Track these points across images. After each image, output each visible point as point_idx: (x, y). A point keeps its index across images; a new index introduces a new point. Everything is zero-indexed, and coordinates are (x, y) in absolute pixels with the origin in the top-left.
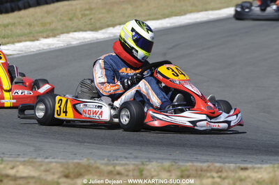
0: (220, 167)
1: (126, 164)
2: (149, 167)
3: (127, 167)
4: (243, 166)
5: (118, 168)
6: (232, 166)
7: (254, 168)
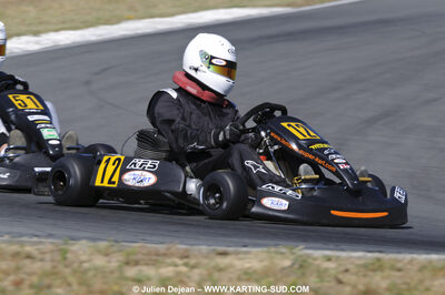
0: (186, 250)
1: (40, 243)
2: (74, 248)
3: (41, 247)
4: (221, 249)
5: (28, 249)
6: (204, 248)
7: (237, 253)
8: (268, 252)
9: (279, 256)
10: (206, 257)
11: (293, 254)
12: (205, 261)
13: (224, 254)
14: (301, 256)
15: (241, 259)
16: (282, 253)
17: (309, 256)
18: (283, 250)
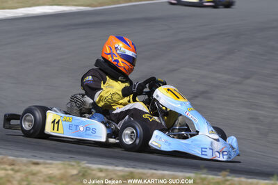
8: (64, 164)
9: (70, 167)
10: (25, 165)
11: (80, 166)
12: (24, 168)
13: (37, 164)
14: (83, 168)
15: (47, 167)
16: (73, 165)
17: (89, 168)
18: (73, 163)
